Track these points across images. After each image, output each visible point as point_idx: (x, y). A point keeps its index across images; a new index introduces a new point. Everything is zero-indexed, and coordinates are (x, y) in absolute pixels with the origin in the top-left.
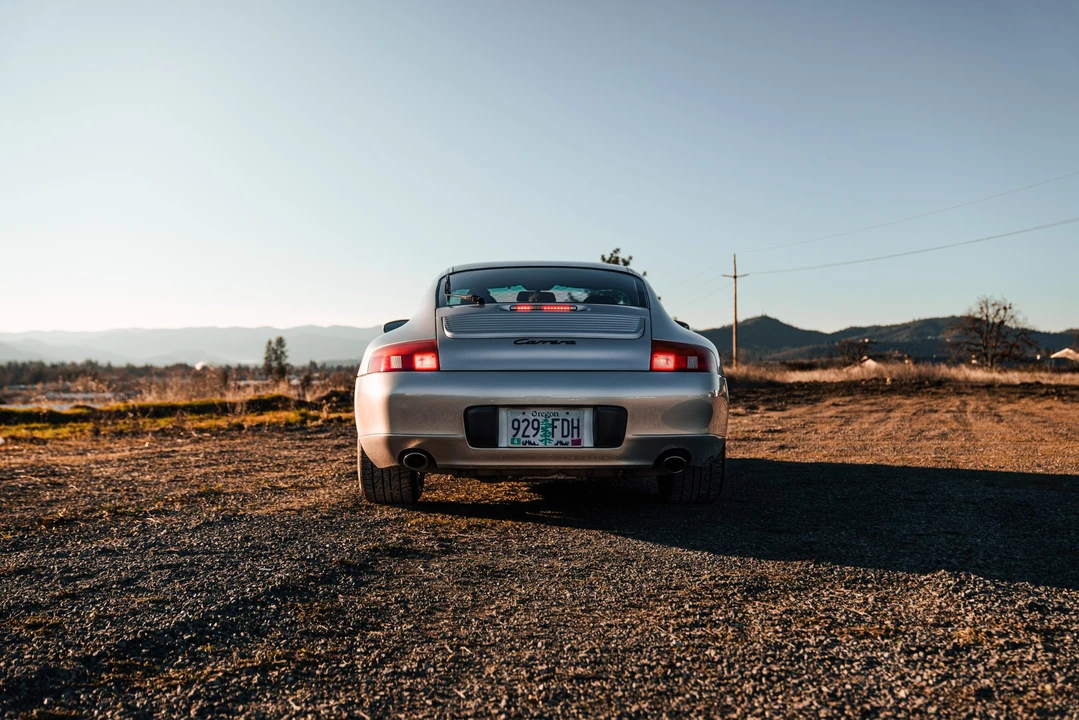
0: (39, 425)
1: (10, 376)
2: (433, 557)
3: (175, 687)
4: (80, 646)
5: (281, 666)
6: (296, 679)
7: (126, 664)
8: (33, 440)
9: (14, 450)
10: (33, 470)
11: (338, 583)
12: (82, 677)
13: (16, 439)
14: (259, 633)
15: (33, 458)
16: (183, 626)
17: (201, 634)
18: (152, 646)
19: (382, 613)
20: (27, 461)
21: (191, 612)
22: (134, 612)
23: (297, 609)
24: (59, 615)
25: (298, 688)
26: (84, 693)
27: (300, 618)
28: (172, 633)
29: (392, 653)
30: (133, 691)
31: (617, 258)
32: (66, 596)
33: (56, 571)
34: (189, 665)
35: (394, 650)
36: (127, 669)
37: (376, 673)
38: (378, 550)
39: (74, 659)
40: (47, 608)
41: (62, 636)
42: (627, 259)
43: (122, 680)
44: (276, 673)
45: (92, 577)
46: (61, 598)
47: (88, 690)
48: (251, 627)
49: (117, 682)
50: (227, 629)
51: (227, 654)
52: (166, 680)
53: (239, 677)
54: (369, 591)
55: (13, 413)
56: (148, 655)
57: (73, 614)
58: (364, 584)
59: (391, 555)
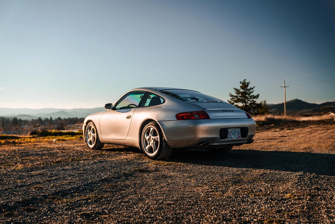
0: (68, 136)
1: (68, 122)
2: (152, 172)
3: (63, 203)
4: (44, 193)
5: (92, 199)
6: (95, 202)
7: (54, 197)
8: (64, 140)
9: (57, 143)
10: (59, 148)
11: (121, 179)
12: (42, 200)
13: (59, 140)
14: (92, 191)
15: (61, 145)
16: (72, 189)
17: (76, 191)
18: (63, 193)
19: (127, 186)
20: (59, 146)
21: (77, 185)
22: (63, 185)
23: (105, 185)
24: (44, 185)
25: (94, 204)
26: (41, 204)
27: (105, 187)
28: (69, 190)
29: (124, 197)
30: (53, 204)
31: (245, 82)
32: (48, 180)
33: (49, 175)
34: (70, 198)
35: (124, 196)
36: (54, 199)
37: (117, 201)
38: (137, 170)
39: (42, 195)
40: (42, 183)
41: (42, 190)
42: (248, 82)
43: (51, 201)
44: (90, 201)
45: (57, 176)
46: (46, 181)
47: (42, 203)
48: (90, 189)
49: (50, 201)
50: (84, 189)
51: (80, 196)
52: (62, 201)
53: (80, 201)
54: (128, 181)
55: (62, 133)
56: (61, 195)
57: (47, 185)
58: (128, 179)
59: (140, 172)
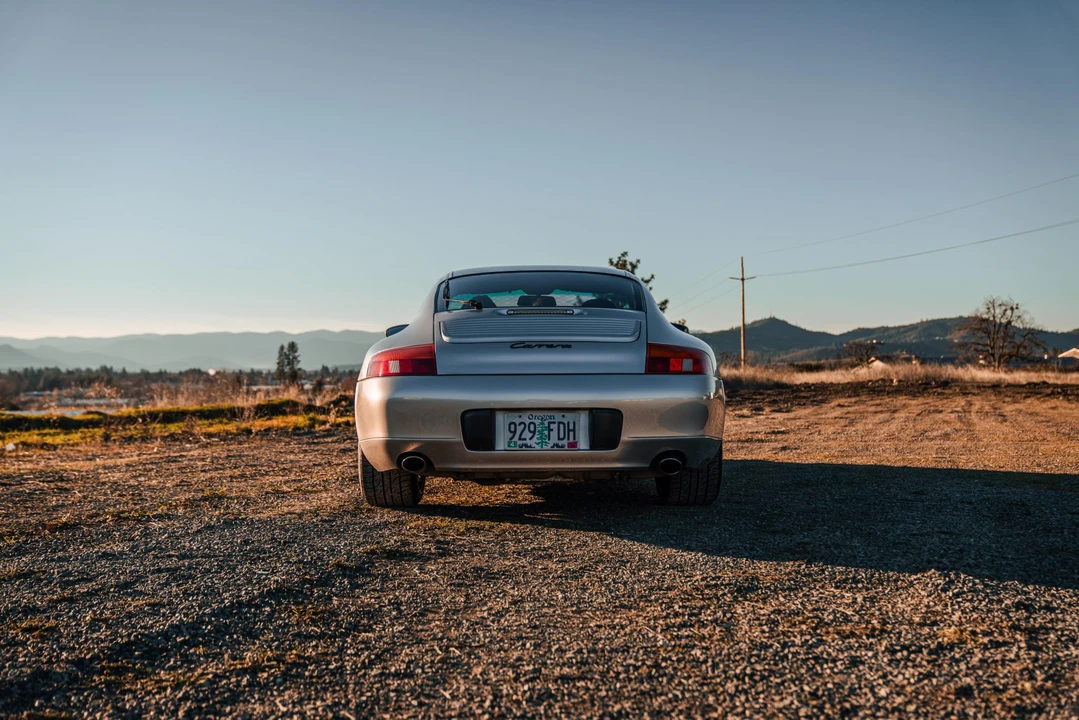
0: (52, 431)
1: (26, 383)
2: (429, 559)
3: (165, 689)
4: (74, 649)
5: (271, 667)
6: (285, 680)
7: (118, 667)
8: (44, 446)
9: (24, 456)
10: (41, 475)
11: (334, 586)
12: (74, 679)
13: (26, 445)
14: (251, 635)
15: (42, 463)
16: (177, 629)
17: (194, 636)
18: (145, 649)
19: (374, 615)
20: (36, 466)
21: (186, 615)
22: (130, 615)
23: (291, 611)
24: (56, 618)
25: (286, 689)
26: (75, 695)
27: (294, 620)
28: (166, 635)
29: (382, 654)
30: (124, 692)
31: (625, 261)
32: (64, 599)
33: (56, 576)
34: (180, 667)
35: (384, 652)
36: (119, 671)
37: (365, 674)
38: (376, 553)
39: (67, 661)
40: (44, 611)
41: (57, 640)
42: (634, 262)
43: (113, 682)
44: (265, 675)
45: (90, 580)
46: (59, 601)
47: (80, 692)
48: (244, 630)
49: (108, 684)
50: (221, 631)
51: (218, 656)
52: (157, 682)
53: (228, 678)
54: (364, 593)
55: (25, 419)
56: (141, 657)
57: (69, 618)
58: (359, 586)
59: (388, 558)
